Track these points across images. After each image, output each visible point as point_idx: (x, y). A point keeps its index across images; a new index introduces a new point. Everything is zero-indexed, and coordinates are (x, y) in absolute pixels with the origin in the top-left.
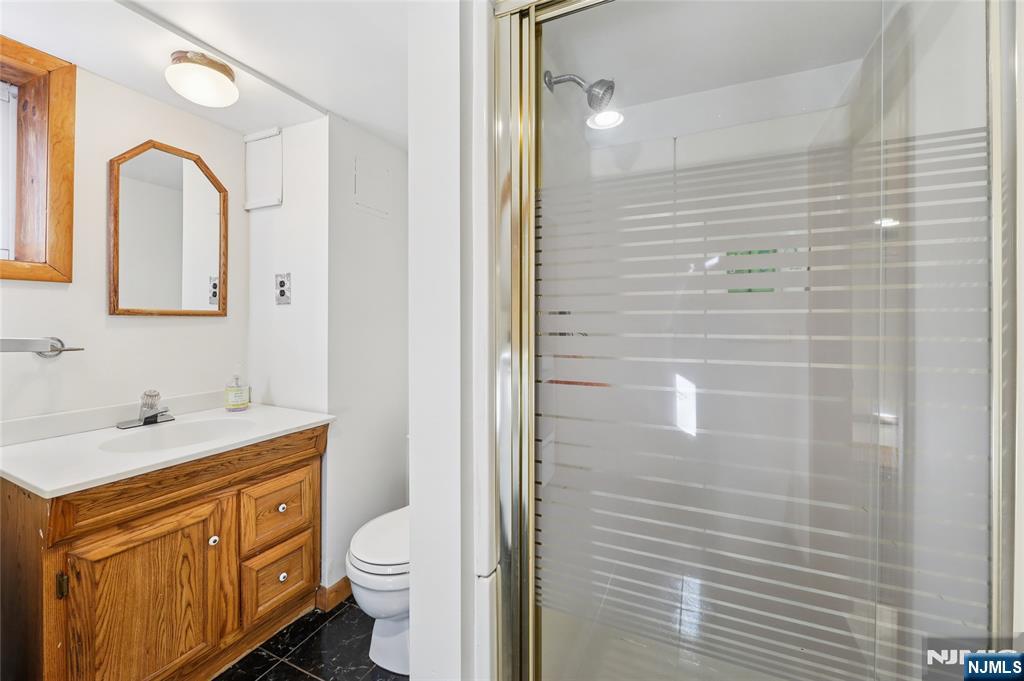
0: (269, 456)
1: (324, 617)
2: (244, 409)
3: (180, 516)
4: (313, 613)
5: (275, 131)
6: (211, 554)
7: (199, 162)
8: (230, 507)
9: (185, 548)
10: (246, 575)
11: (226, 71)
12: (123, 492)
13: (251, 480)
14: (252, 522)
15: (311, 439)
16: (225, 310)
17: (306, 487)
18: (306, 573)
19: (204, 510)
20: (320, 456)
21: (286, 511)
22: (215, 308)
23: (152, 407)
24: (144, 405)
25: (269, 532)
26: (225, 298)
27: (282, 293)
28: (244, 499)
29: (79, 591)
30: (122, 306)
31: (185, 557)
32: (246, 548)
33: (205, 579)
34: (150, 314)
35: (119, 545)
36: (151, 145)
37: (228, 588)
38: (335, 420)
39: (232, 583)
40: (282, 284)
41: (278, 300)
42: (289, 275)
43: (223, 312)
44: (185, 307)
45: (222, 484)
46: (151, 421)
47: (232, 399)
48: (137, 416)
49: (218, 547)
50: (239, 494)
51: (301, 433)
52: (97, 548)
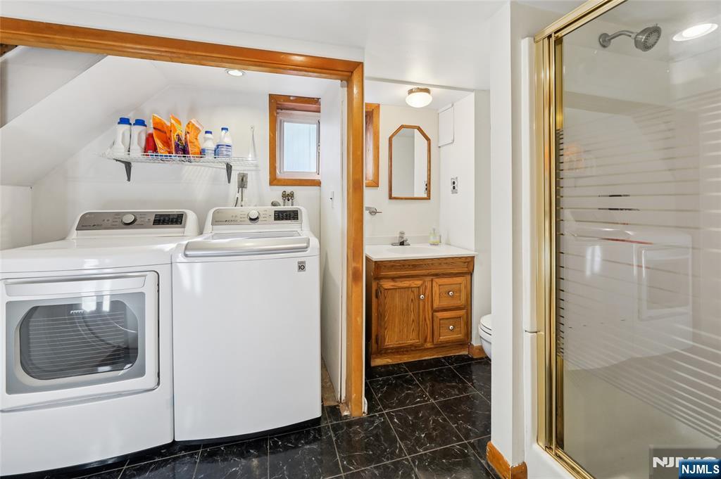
0: (445, 266)
1: (472, 359)
2: (437, 245)
3: (411, 282)
4: (467, 356)
5: (451, 105)
6: (421, 303)
7: (419, 129)
8: (429, 285)
9: (412, 296)
10: (435, 318)
11: (427, 91)
12: (393, 266)
13: (437, 275)
14: (438, 295)
15: (465, 263)
16: (429, 196)
17: (463, 286)
18: (463, 331)
19: (419, 283)
20: (471, 273)
21: (452, 297)
22: (425, 196)
23: (402, 238)
24: (400, 237)
25: (446, 303)
26: (430, 191)
27: (454, 188)
28: (434, 284)
29: (381, 297)
30: (393, 196)
31: (412, 300)
32: (435, 306)
33: (419, 312)
34: (402, 199)
35: (393, 286)
36: (402, 127)
37: (428, 322)
38: (477, 255)
39: (429, 320)
40: (454, 183)
41: (452, 191)
42: (457, 178)
43: (428, 198)
44: (416, 196)
45: (426, 274)
46: (402, 244)
47: (432, 240)
48: (397, 241)
49: (424, 300)
50: (432, 281)
51: (460, 258)
52: (387, 284)
